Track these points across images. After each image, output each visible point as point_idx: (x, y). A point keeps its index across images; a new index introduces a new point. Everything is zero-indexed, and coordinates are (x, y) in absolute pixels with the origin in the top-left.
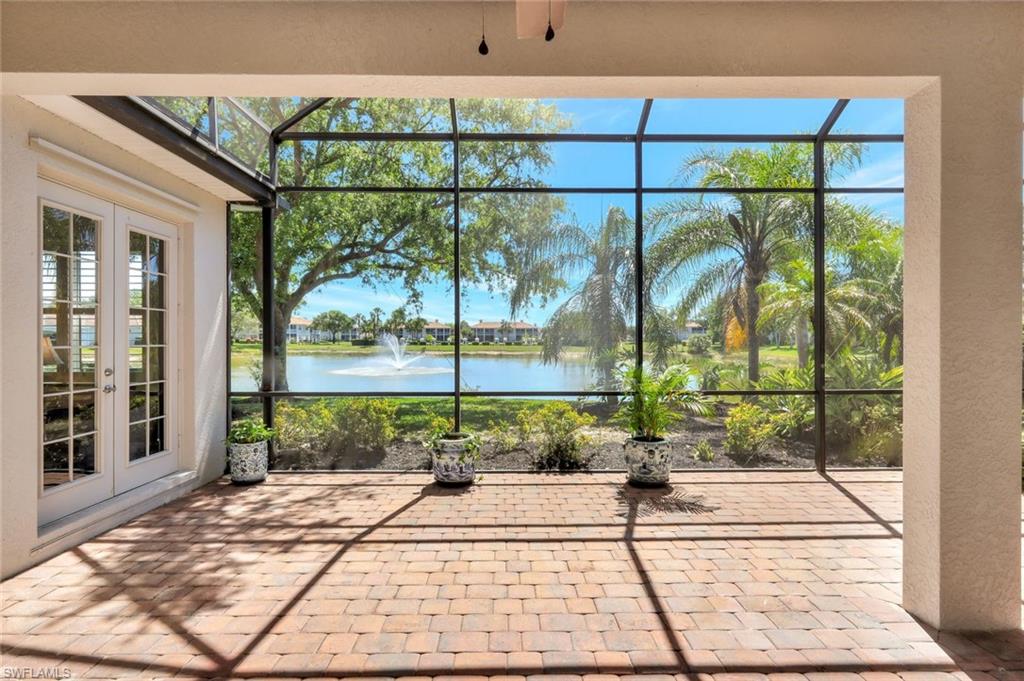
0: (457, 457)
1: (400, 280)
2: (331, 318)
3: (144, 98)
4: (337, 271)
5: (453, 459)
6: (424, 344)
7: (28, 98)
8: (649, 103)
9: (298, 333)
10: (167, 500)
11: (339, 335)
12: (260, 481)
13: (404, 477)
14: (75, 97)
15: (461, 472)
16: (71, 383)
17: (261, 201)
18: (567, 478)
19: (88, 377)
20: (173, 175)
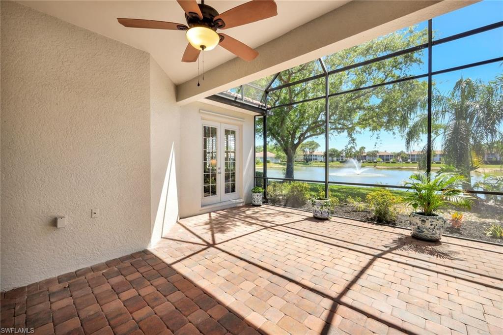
0: (320, 207)
1: (345, 133)
2: (331, 151)
3: (219, 94)
4: (314, 132)
5: (318, 208)
6: (375, 162)
7: (199, 101)
8: (430, 21)
9: (318, 158)
10: (233, 206)
11: (335, 159)
12: (259, 206)
13: (306, 213)
14: (206, 98)
15: (322, 213)
16: (210, 171)
17: (263, 114)
18: (379, 227)
19: (213, 170)
20: (236, 112)
